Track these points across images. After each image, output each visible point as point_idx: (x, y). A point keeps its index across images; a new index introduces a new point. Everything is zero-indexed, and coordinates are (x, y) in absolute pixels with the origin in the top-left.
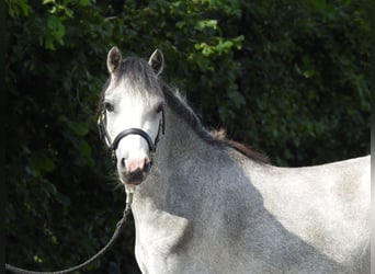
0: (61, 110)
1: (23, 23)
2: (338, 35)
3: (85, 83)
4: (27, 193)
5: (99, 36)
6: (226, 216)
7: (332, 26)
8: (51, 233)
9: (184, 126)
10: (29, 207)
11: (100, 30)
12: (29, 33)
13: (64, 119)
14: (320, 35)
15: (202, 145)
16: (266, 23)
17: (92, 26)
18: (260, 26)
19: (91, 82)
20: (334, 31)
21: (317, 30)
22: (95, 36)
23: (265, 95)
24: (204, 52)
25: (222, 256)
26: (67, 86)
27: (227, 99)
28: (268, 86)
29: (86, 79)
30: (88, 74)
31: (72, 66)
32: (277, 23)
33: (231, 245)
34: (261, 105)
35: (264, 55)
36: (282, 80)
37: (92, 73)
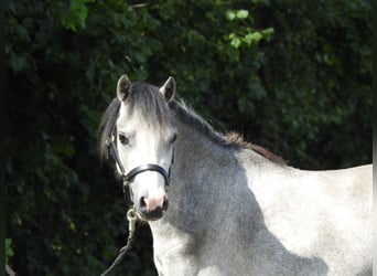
0: (81, 99)
1: (45, 9)
2: (360, 24)
3: (108, 72)
4: (47, 181)
5: (123, 25)
6: (239, 219)
7: (354, 16)
8: (69, 220)
9: (196, 135)
10: (49, 195)
11: (124, 19)
12: (51, 19)
13: (85, 108)
14: (343, 24)
15: (218, 151)
16: (289, 11)
17: (116, 16)
18: (283, 15)
19: (114, 71)
20: (356, 20)
21: (339, 19)
22: (118, 25)
23: (285, 84)
24: (233, 43)
25: (236, 260)
26: (89, 74)
27: (248, 90)
28: (290, 76)
29: (108, 68)
30: (111, 63)
31: (94, 56)
32: (300, 12)
33: (245, 248)
34: (280, 94)
35: (286, 43)
36: (304, 69)
37: (115, 62)
